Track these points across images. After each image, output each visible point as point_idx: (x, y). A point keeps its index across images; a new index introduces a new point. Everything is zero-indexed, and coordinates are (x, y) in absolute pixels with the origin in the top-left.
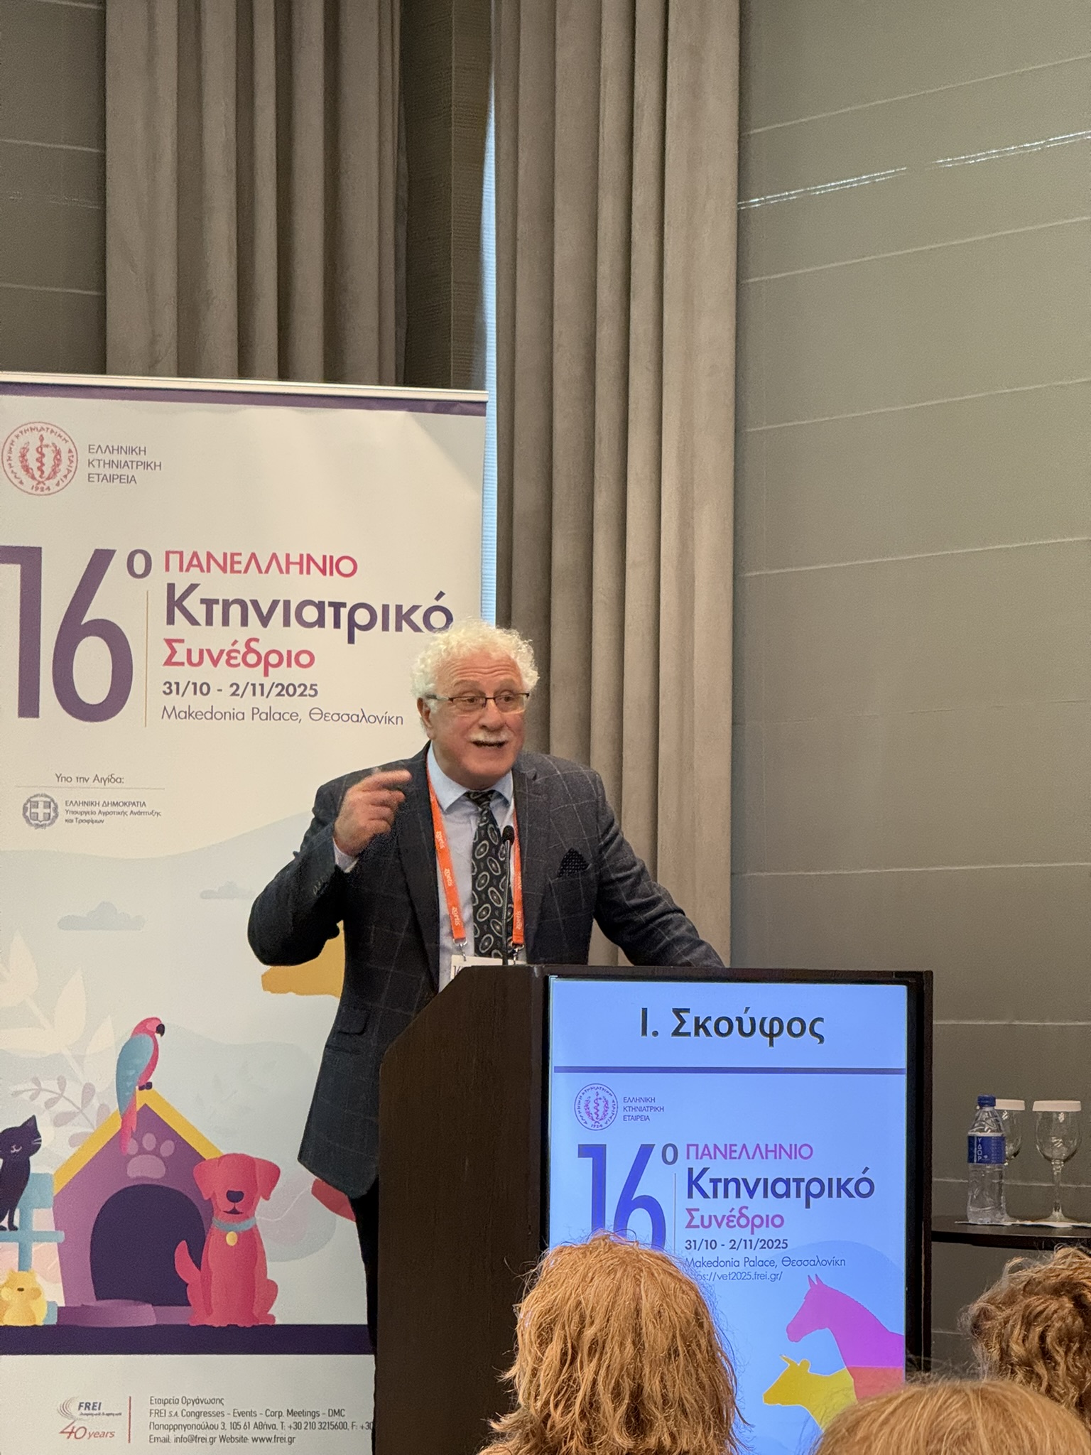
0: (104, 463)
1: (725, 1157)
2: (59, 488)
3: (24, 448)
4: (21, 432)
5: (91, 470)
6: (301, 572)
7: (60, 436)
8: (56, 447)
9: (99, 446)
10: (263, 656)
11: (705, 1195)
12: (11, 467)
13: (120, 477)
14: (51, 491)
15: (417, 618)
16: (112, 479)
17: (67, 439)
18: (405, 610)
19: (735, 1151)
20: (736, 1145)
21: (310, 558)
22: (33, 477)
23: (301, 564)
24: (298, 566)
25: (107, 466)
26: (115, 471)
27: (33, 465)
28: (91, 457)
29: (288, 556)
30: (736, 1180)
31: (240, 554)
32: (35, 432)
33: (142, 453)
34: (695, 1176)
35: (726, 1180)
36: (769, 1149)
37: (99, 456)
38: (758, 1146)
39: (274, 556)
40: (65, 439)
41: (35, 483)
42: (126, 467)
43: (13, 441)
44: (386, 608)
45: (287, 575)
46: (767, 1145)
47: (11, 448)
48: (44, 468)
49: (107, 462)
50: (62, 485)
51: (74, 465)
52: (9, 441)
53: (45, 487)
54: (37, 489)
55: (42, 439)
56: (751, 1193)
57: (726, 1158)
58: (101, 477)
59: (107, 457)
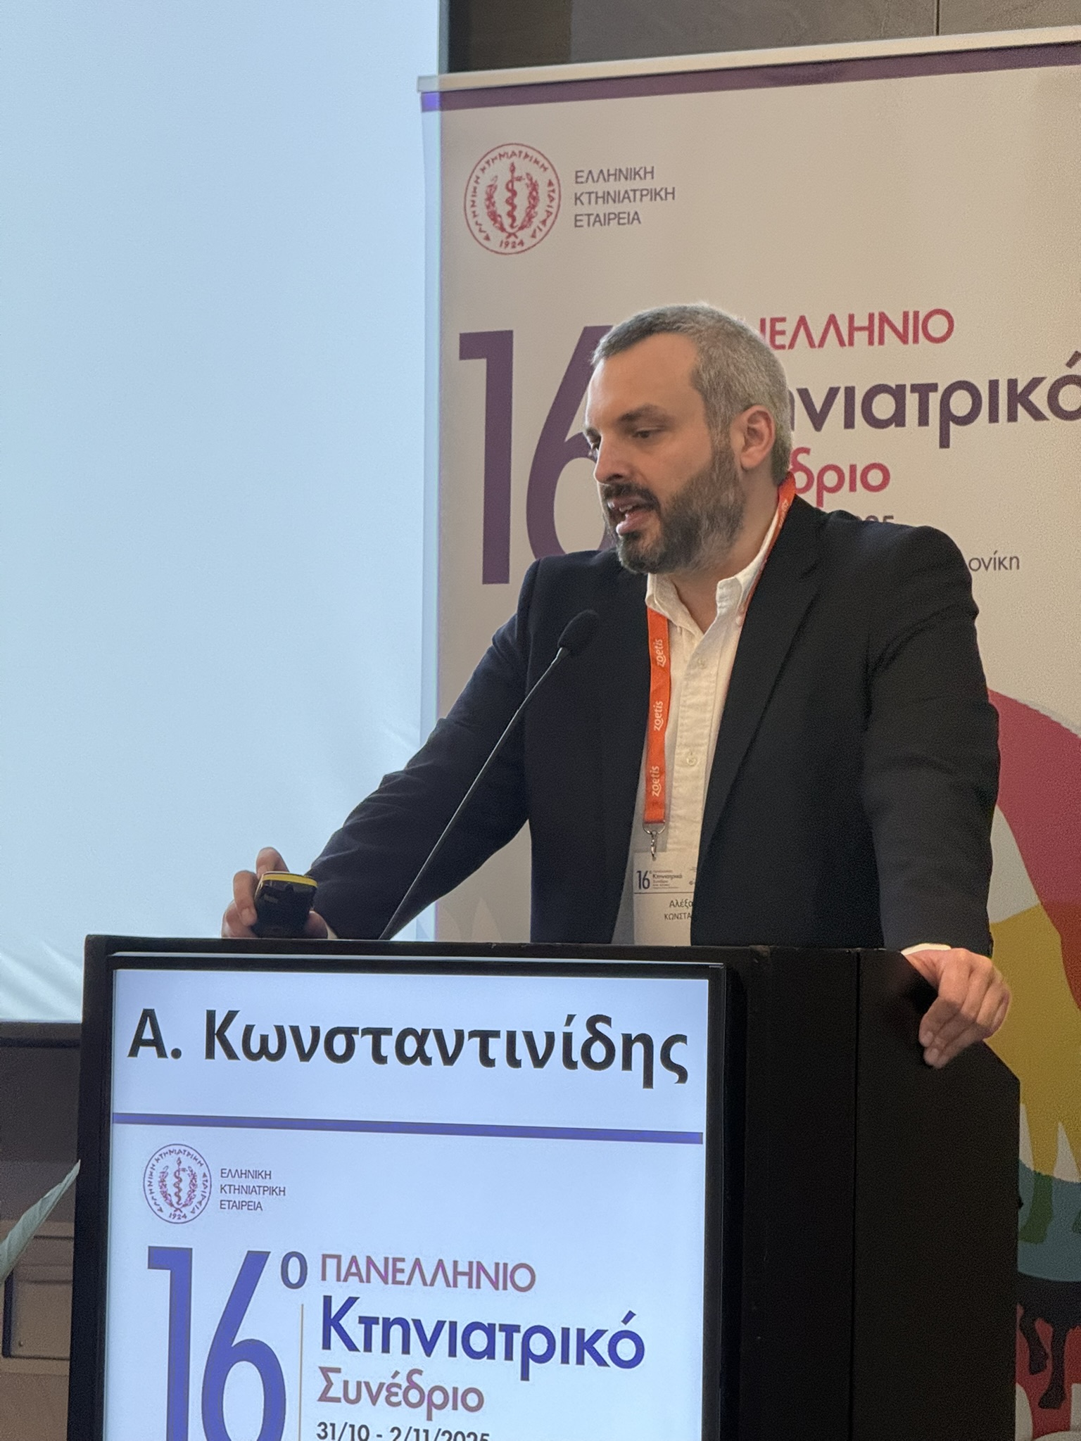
0: (597, 198)
1: (384, 1279)
2: (535, 241)
3: (491, 186)
4: (488, 162)
5: (580, 209)
6: (871, 342)
7: (536, 162)
8: (531, 180)
9: (590, 172)
10: (815, 475)
11: (351, 1346)
12: (475, 216)
13: (618, 216)
14: (524, 248)
15: (1039, 398)
16: (608, 219)
17: (547, 165)
18: (1020, 389)
19: (402, 1271)
20: (403, 1260)
21: (884, 319)
22: (502, 229)
23: (870, 329)
24: (866, 333)
25: (600, 201)
26: (612, 207)
27: (502, 209)
28: (579, 189)
29: (851, 318)
30: (402, 1322)
31: (783, 320)
32: (506, 162)
33: (649, 176)
34: (335, 1310)
35: (384, 1319)
36: (460, 1269)
37: (590, 186)
38: (440, 1264)
39: (832, 320)
40: (543, 166)
41: (505, 235)
42: (626, 201)
43: (478, 178)
44: (994, 385)
45: (851, 348)
46: (455, 1263)
47: (475, 188)
48: (516, 213)
49: (600, 194)
50: (539, 235)
51: (555, 204)
52: (474, 178)
53: (518, 241)
54: (507, 244)
55: (513, 169)
56: (429, 1347)
57: (386, 1282)
58: (592, 218)
59: (601, 187)
